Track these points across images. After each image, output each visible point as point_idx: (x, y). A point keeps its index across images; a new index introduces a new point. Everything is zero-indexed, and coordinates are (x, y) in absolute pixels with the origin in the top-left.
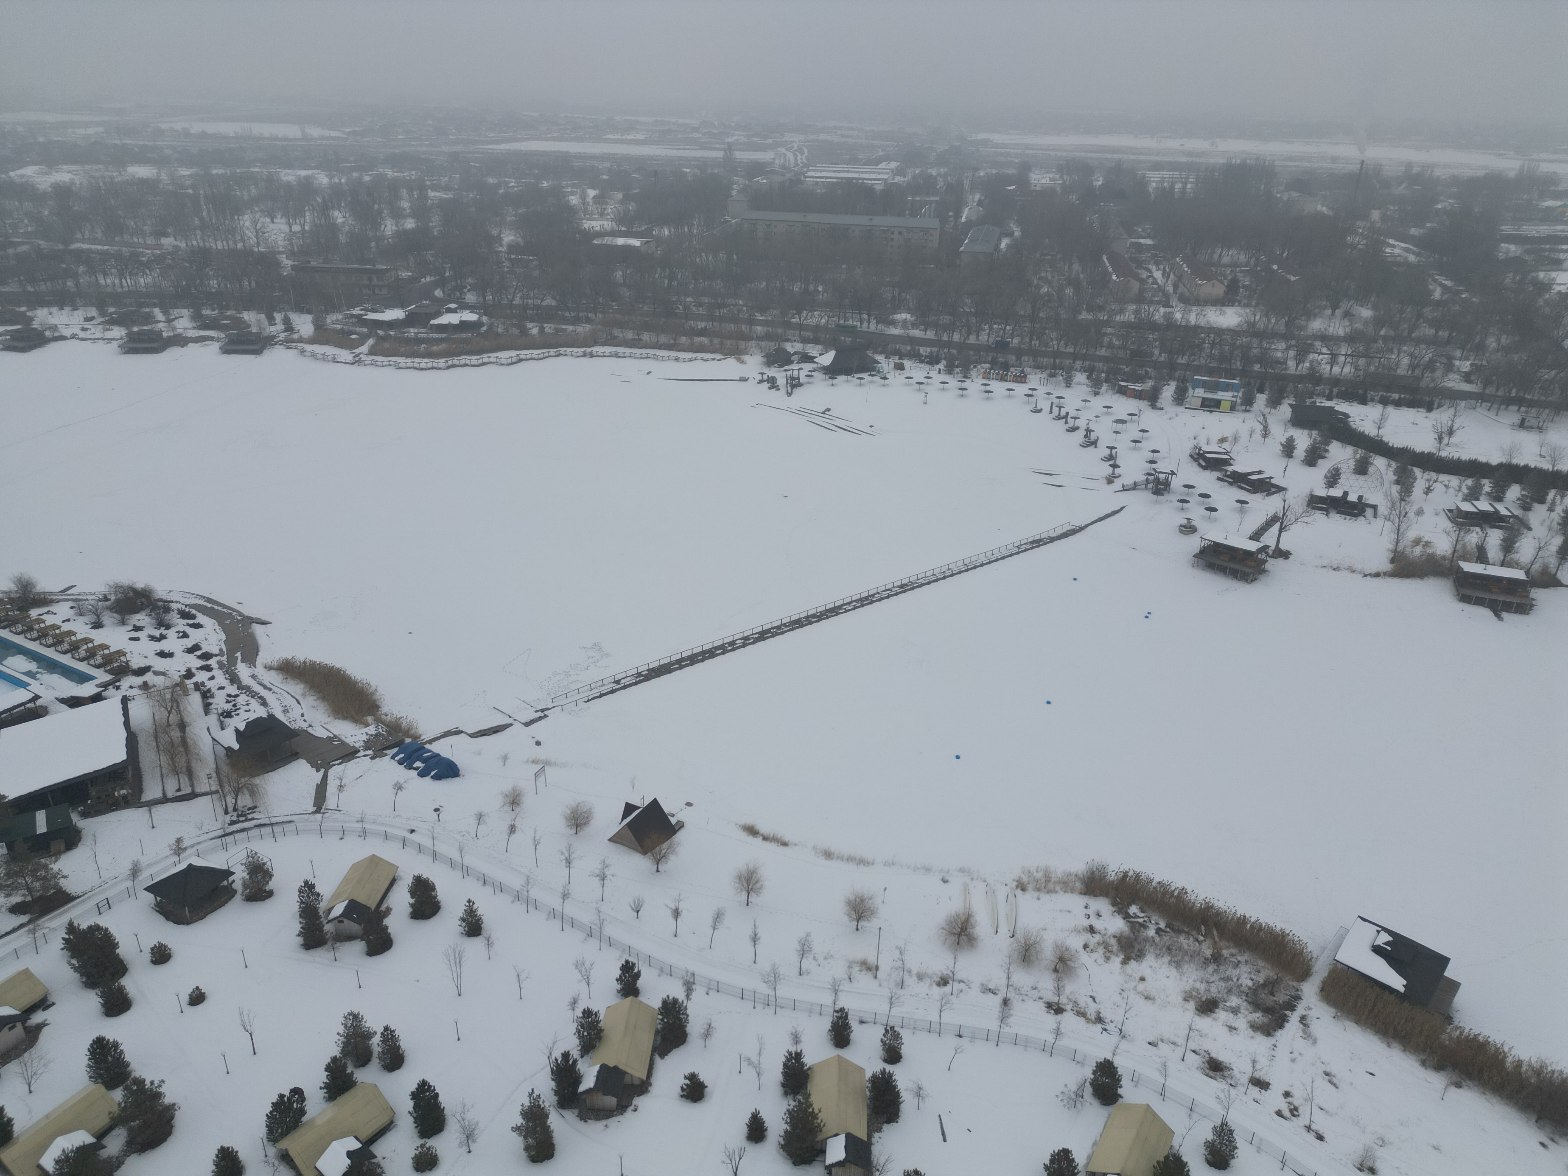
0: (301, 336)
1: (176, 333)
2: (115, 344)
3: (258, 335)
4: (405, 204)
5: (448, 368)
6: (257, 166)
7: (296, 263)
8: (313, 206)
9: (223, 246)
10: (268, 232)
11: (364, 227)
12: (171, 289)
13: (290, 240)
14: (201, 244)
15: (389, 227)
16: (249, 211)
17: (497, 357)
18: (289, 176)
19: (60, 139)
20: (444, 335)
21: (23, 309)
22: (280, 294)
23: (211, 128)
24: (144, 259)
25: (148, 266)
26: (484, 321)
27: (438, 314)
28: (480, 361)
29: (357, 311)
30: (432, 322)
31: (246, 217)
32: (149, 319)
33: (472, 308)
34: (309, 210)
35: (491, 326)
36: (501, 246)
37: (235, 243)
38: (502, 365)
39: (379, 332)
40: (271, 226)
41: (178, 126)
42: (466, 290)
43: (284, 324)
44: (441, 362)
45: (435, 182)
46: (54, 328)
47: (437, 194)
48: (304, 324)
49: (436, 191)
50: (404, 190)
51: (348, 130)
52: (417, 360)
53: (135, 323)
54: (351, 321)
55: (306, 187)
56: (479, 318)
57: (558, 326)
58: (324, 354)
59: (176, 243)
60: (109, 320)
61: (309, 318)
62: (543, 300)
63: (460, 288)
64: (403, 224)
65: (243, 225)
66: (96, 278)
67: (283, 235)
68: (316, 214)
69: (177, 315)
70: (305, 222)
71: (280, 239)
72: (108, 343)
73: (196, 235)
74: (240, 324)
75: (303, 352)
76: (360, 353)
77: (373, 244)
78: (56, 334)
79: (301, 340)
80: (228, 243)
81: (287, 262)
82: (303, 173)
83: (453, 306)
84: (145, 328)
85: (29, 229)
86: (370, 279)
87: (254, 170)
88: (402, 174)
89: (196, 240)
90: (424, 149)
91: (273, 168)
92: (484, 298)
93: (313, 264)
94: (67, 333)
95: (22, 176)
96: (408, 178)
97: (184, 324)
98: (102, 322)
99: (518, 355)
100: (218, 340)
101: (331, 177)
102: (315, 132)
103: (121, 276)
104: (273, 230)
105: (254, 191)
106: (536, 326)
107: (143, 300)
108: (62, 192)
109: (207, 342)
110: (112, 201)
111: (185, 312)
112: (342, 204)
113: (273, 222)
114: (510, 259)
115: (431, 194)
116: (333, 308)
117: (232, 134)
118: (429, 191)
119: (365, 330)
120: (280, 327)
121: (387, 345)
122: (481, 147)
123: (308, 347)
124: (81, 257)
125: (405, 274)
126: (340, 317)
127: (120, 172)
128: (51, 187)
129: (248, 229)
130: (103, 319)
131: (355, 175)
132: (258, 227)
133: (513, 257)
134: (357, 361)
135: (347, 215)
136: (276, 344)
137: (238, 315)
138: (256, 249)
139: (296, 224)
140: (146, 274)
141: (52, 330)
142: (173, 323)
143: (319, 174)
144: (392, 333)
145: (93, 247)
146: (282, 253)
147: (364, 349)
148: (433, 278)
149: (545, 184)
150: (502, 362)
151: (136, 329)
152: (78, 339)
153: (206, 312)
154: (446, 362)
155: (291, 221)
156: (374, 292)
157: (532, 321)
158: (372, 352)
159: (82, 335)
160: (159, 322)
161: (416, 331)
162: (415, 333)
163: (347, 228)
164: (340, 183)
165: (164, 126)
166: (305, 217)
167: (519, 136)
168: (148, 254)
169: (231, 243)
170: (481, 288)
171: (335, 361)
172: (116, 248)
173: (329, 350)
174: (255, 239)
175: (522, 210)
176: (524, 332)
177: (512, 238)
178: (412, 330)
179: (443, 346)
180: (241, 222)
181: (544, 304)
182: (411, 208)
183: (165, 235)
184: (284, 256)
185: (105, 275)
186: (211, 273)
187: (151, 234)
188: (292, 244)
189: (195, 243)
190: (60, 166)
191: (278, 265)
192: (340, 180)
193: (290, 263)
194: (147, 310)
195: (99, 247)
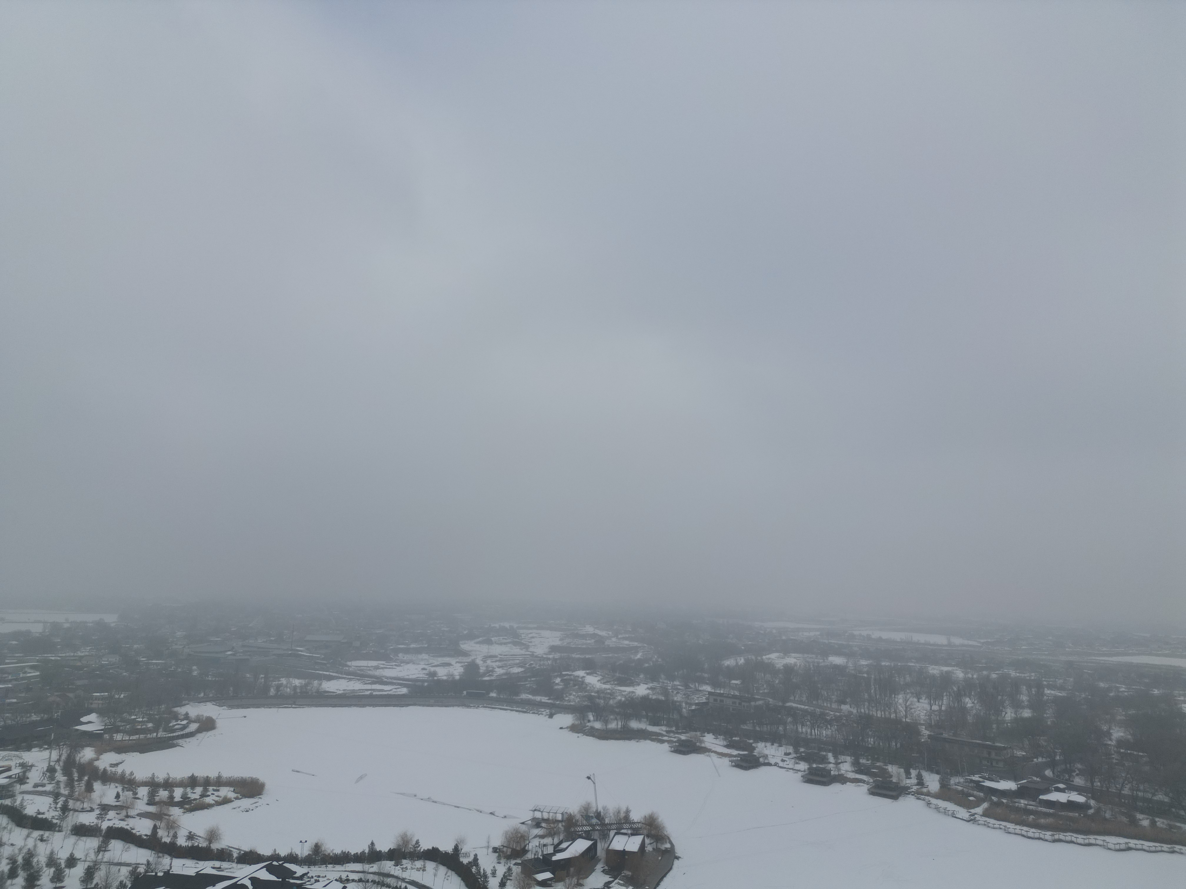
0: (929, 791)
1: (840, 773)
2: (800, 774)
3: (897, 784)
4: (1024, 698)
5: (1055, 841)
6: (913, 662)
7: (932, 734)
8: (949, 692)
9: (882, 715)
10: (914, 708)
11: (988, 713)
12: (842, 741)
13: (930, 716)
14: (867, 712)
15: (1009, 715)
16: (903, 692)
17: (1104, 841)
18: (934, 670)
19: (794, 638)
20: (1051, 811)
21: (751, 741)
22: (917, 755)
23: (885, 635)
24: (828, 718)
25: (830, 722)
26: (1092, 804)
27: (1047, 791)
28: (1087, 841)
29: (976, 778)
30: (1041, 797)
31: (900, 696)
32: (824, 760)
33: (1080, 790)
34: (947, 695)
35: (1098, 811)
36: (1111, 740)
37: (890, 714)
38: (1109, 849)
39: (993, 798)
40: (917, 704)
41: (864, 633)
42: (1074, 774)
43: (917, 779)
44: (1048, 835)
45: (1051, 682)
46: (766, 757)
47: (1053, 692)
48: (933, 782)
49: (1052, 690)
50: (1024, 687)
51: (982, 641)
52: (1025, 828)
53: (814, 761)
54: (970, 785)
55: (946, 680)
56: (1087, 801)
57: (1172, 823)
58: (945, 809)
59: (850, 709)
60: (799, 756)
61: (937, 777)
62: (1154, 795)
63: (1070, 772)
64: (1021, 713)
65: (897, 702)
66: (797, 727)
67: (925, 712)
68: (951, 699)
69: (843, 760)
70: (942, 704)
71: (922, 714)
72: (795, 773)
73: (864, 706)
74: (884, 773)
75: (929, 804)
76: (976, 814)
77: (994, 726)
78: (766, 761)
79: (928, 794)
80: (885, 713)
81: (925, 732)
82: (945, 669)
83: (1061, 786)
84: (821, 766)
85: (766, 691)
86: (989, 754)
87: (910, 664)
88: (1023, 675)
89: (864, 709)
90: (1044, 657)
91: (924, 664)
92: (1092, 783)
93: (945, 735)
94: (772, 761)
95: (769, 659)
96: (1028, 678)
97: (846, 767)
98: (795, 757)
99: (1127, 843)
100: (868, 783)
101: (966, 673)
102: (957, 641)
103: (812, 727)
104: (918, 707)
105: (908, 679)
106: (1147, 819)
107: (822, 746)
108: (789, 670)
109: (859, 784)
110: (816, 678)
111: (848, 759)
112: (973, 694)
113: (919, 702)
114: (1119, 753)
115: (1047, 691)
116: (957, 773)
117: (899, 640)
118: (1046, 689)
119: (982, 794)
120: (914, 781)
121: (999, 810)
122: (1094, 658)
123: (934, 801)
124: (792, 712)
125: (1020, 753)
126: (962, 780)
127: (824, 660)
128: (783, 666)
129: (900, 704)
130: (795, 756)
131: (985, 673)
132: (907, 704)
133: (1122, 751)
134: (972, 820)
135: (976, 702)
136: (910, 794)
137: (885, 767)
138: (904, 720)
139: (935, 704)
140: (828, 728)
141: (764, 758)
142: (839, 765)
143: (956, 670)
144: (1005, 801)
145: (799, 706)
146: (922, 724)
147: (979, 810)
148: (1044, 760)
149: (1156, 692)
150: (1109, 847)
151: (814, 766)
152: (778, 766)
153: (863, 761)
154: (1052, 835)
155: (932, 702)
156: (992, 764)
157: (1142, 813)
158: (986, 814)
159: (781, 764)
160: (830, 763)
161: (1026, 802)
162: (1025, 804)
163: (974, 712)
164: (973, 678)
165: (856, 633)
166: (942, 700)
167: (1131, 651)
168: (831, 715)
169: (887, 713)
170: (1090, 773)
171: (954, 816)
172: (812, 708)
173: (950, 806)
174: (904, 713)
175: (1132, 712)
176: (1134, 822)
177: (1122, 734)
178: (1022, 801)
179: (1050, 820)
180: (896, 700)
181: (1155, 798)
182: (1029, 701)
183: (845, 703)
184: (924, 727)
185: (803, 725)
186: (870, 733)
187: (836, 702)
188: (930, 719)
189: (863, 710)
190: (791, 654)
191: (918, 733)
192: (973, 675)
193: (928, 733)
194: (824, 753)
195: (803, 707)
